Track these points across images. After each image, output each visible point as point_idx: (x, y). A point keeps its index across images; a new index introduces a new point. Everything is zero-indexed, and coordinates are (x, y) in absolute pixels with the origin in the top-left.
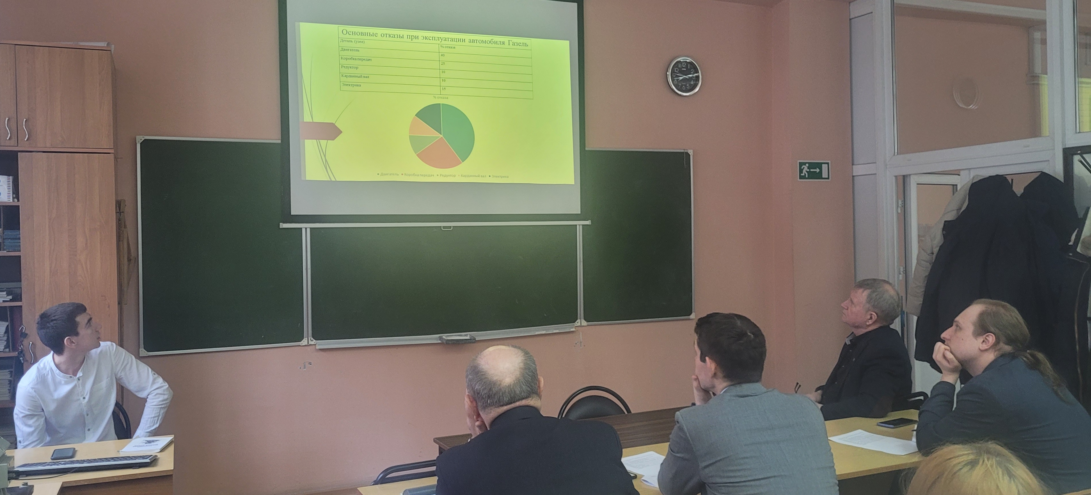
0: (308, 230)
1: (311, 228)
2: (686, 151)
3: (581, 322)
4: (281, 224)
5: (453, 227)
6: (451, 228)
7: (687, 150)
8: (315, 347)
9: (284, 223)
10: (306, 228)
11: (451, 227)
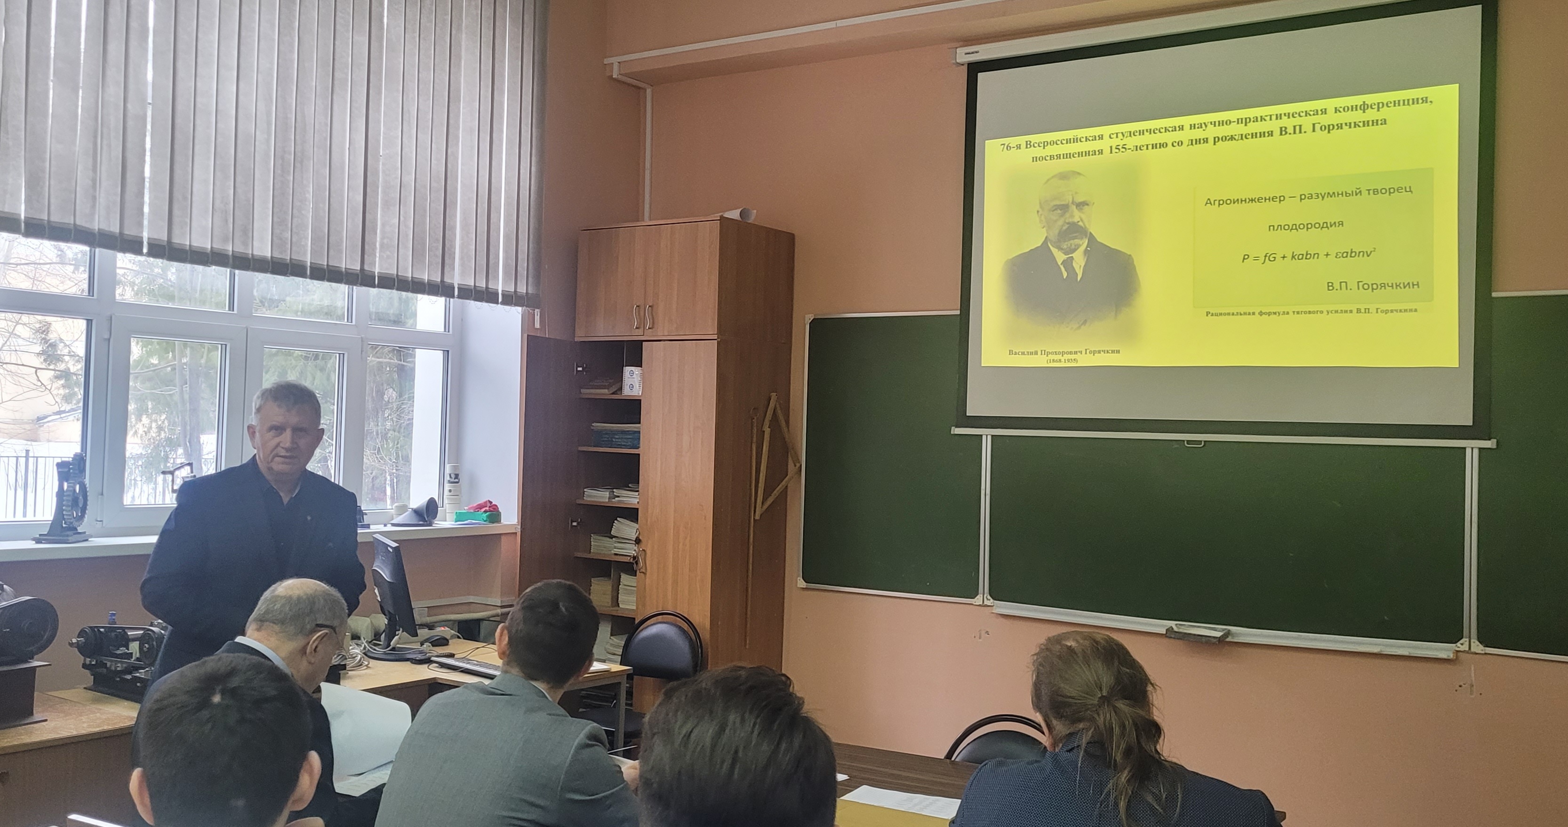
0: (989, 438)
1: (992, 436)
3: (1471, 644)
4: (953, 428)
5: (1205, 441)
6: (1201, 444)
9: (956, 427)
10: (987, 435)
11: (1201, 441)
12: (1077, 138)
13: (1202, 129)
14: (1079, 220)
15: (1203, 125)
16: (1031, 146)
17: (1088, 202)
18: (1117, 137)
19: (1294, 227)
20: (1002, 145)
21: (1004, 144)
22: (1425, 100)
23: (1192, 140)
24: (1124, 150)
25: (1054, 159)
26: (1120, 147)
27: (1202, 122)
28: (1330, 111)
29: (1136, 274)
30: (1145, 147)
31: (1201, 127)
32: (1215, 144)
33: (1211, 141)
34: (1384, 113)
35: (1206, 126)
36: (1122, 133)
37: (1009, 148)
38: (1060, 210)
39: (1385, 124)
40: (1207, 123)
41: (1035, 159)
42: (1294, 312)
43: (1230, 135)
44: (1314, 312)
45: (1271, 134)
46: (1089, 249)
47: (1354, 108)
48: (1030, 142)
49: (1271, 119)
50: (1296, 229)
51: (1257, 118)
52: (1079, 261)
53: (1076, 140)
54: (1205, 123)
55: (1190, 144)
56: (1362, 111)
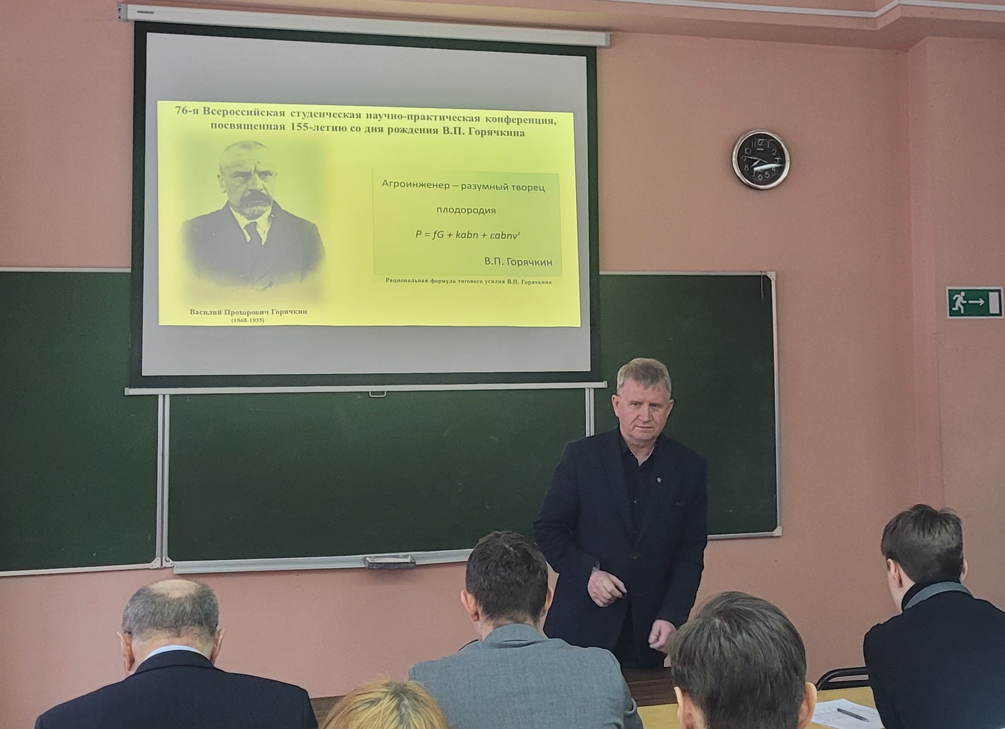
0: (167, 398)
1: (171, 395)
2: (764, 274)
4: (126, 389)
5: (387, 392)
6: (384, 394)
7: (766, 272)
8: (172, 573)
9: (130, 387)
10: (164, 396)
11: (384, 392)
12: (258, 112)
13: (378, 119)
14: (262, 188)
15: (378, 116)
16: (209, 113)
17: (271, 172)
18: (298, 115)
19: (458, 211)
20: (177, 107)
21: (180, 107)
22: (551, 121)
23: (369, 128)
24: (305, 128)
25: (234, 128)
26: (302, 125)
27: (378, 113)
28: (483, 119)
29: (321, 242)
30: (326, 128)
31: (377, 118)
32: (389, 134)
33: (386, 130)
34: (522, 127)
35: (381, 117)
36: (303, 113)
37: (185, 112)
38: (243, 177)
39: (524, 135)
40: (381, 115)
41: (214, 125)
42: (459, 281)
43: (402, 127)
44: (475, 282)
45: (436, 131)
46: (273, 216)
47: (500, 120)
48: (209, 109)
49: (436, 119)
50: (459, 212)
51: (424, 117)
52: (263, 226)
53: (257, 113)
54: (380, 115)
55: (367, 130)
56: (506, 123)
